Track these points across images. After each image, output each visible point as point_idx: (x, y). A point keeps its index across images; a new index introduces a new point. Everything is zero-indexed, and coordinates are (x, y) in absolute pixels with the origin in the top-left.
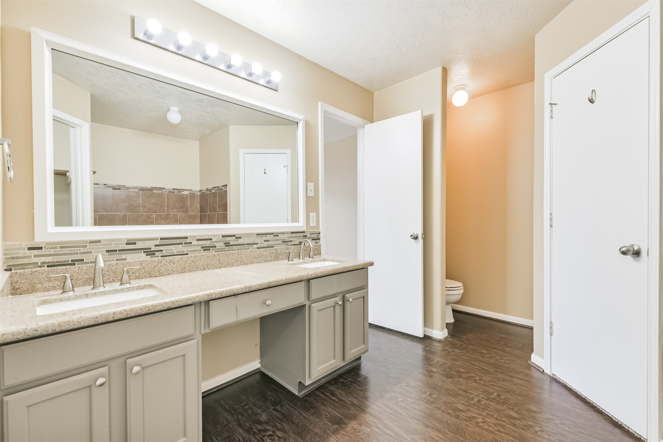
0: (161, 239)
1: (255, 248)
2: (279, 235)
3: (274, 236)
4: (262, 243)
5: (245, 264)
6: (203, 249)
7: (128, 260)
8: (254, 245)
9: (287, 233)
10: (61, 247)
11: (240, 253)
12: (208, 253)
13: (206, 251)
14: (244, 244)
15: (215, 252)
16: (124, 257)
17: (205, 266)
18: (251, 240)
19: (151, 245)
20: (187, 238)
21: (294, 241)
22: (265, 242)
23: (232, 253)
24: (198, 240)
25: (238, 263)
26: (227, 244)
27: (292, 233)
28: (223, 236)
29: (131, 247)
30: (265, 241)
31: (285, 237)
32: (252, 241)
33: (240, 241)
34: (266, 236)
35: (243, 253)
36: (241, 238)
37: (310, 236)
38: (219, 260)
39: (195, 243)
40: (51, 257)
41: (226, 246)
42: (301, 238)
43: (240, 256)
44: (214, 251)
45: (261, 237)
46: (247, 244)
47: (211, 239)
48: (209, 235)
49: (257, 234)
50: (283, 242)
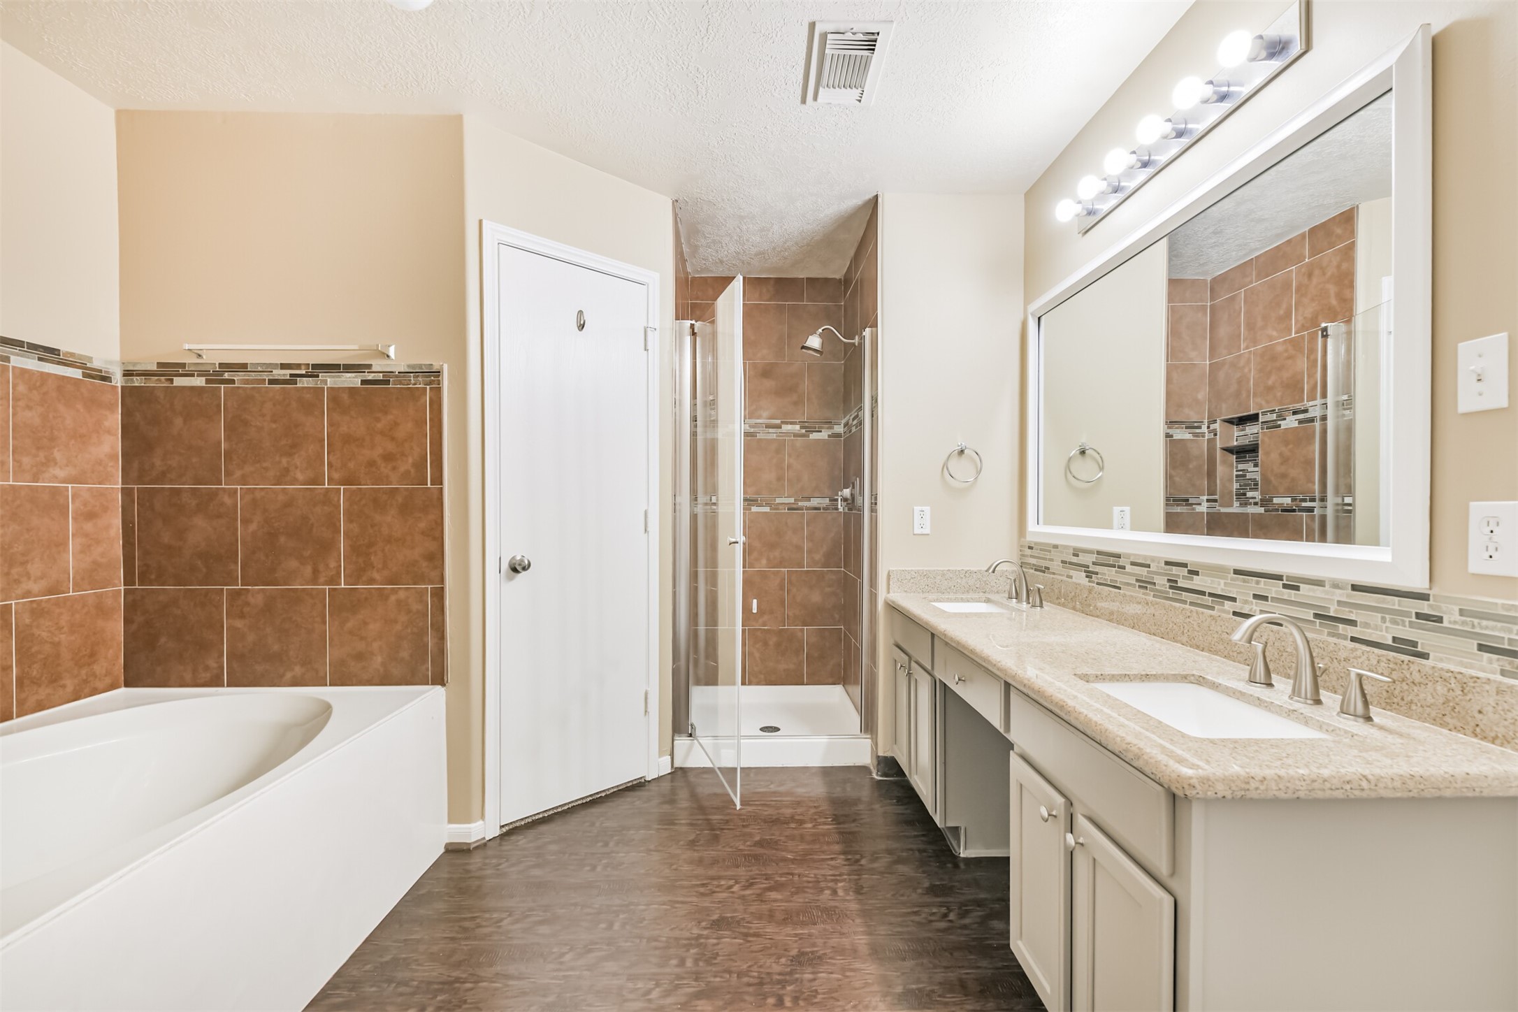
0: (1099, 553)
1: (1228, 612)
2: (1302, 586)
3: (1285, 586)
4: (1246, 602)
5: (1198, 647)
6: (1137, 584)
7: (1074, 580)
8: (1226, 602)
9: (1336, 585)
10: (1041, 550)
11: (1189, 614)
12: (1144, 594)
13: (1142, 591)
14: (1203, 593)
15: (1154, 596)
16: (1072, 573)
17: (1135, 621)
18: (1219, 585)
19: (1087, 559)
20: (1118, 556)
21: (1366, 625)
22: (1254, 601)
23: (1175, 608)
24: (1133, 564)
25: (1185, 639)
26: (1173, 584)
27: (1355, 588)
28: (1167, 563)
29: (1075, 560)
30: (1256, 596)
31: (1332, 601)
32: (1222, 590)
33: (1197, 582)
34: (1258, 583)
35: (1195, 614)
36: (1197, 573)
37: (1464, 623)
38: (1154, 615)
39: (1129, 568)
40: (1036, 560)
41: (1171, 587)
42: (1407, 620)
43: (1188, 620)
44: (1152, 593)
45: (1244, 581)
46: (1211, 595)
47: (1149, 566)
48: (1145, 557)
49: (1237, 572)
50: (1317, 616)
